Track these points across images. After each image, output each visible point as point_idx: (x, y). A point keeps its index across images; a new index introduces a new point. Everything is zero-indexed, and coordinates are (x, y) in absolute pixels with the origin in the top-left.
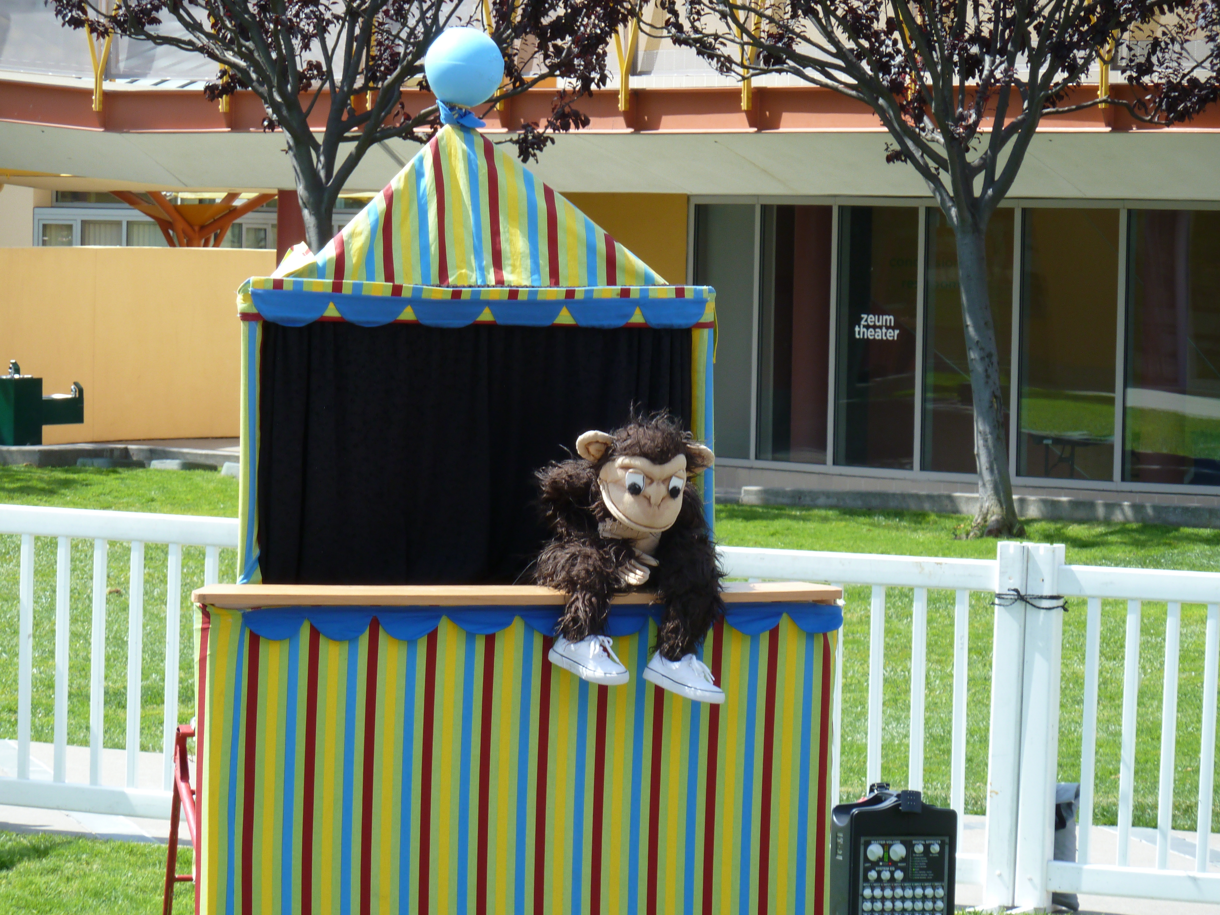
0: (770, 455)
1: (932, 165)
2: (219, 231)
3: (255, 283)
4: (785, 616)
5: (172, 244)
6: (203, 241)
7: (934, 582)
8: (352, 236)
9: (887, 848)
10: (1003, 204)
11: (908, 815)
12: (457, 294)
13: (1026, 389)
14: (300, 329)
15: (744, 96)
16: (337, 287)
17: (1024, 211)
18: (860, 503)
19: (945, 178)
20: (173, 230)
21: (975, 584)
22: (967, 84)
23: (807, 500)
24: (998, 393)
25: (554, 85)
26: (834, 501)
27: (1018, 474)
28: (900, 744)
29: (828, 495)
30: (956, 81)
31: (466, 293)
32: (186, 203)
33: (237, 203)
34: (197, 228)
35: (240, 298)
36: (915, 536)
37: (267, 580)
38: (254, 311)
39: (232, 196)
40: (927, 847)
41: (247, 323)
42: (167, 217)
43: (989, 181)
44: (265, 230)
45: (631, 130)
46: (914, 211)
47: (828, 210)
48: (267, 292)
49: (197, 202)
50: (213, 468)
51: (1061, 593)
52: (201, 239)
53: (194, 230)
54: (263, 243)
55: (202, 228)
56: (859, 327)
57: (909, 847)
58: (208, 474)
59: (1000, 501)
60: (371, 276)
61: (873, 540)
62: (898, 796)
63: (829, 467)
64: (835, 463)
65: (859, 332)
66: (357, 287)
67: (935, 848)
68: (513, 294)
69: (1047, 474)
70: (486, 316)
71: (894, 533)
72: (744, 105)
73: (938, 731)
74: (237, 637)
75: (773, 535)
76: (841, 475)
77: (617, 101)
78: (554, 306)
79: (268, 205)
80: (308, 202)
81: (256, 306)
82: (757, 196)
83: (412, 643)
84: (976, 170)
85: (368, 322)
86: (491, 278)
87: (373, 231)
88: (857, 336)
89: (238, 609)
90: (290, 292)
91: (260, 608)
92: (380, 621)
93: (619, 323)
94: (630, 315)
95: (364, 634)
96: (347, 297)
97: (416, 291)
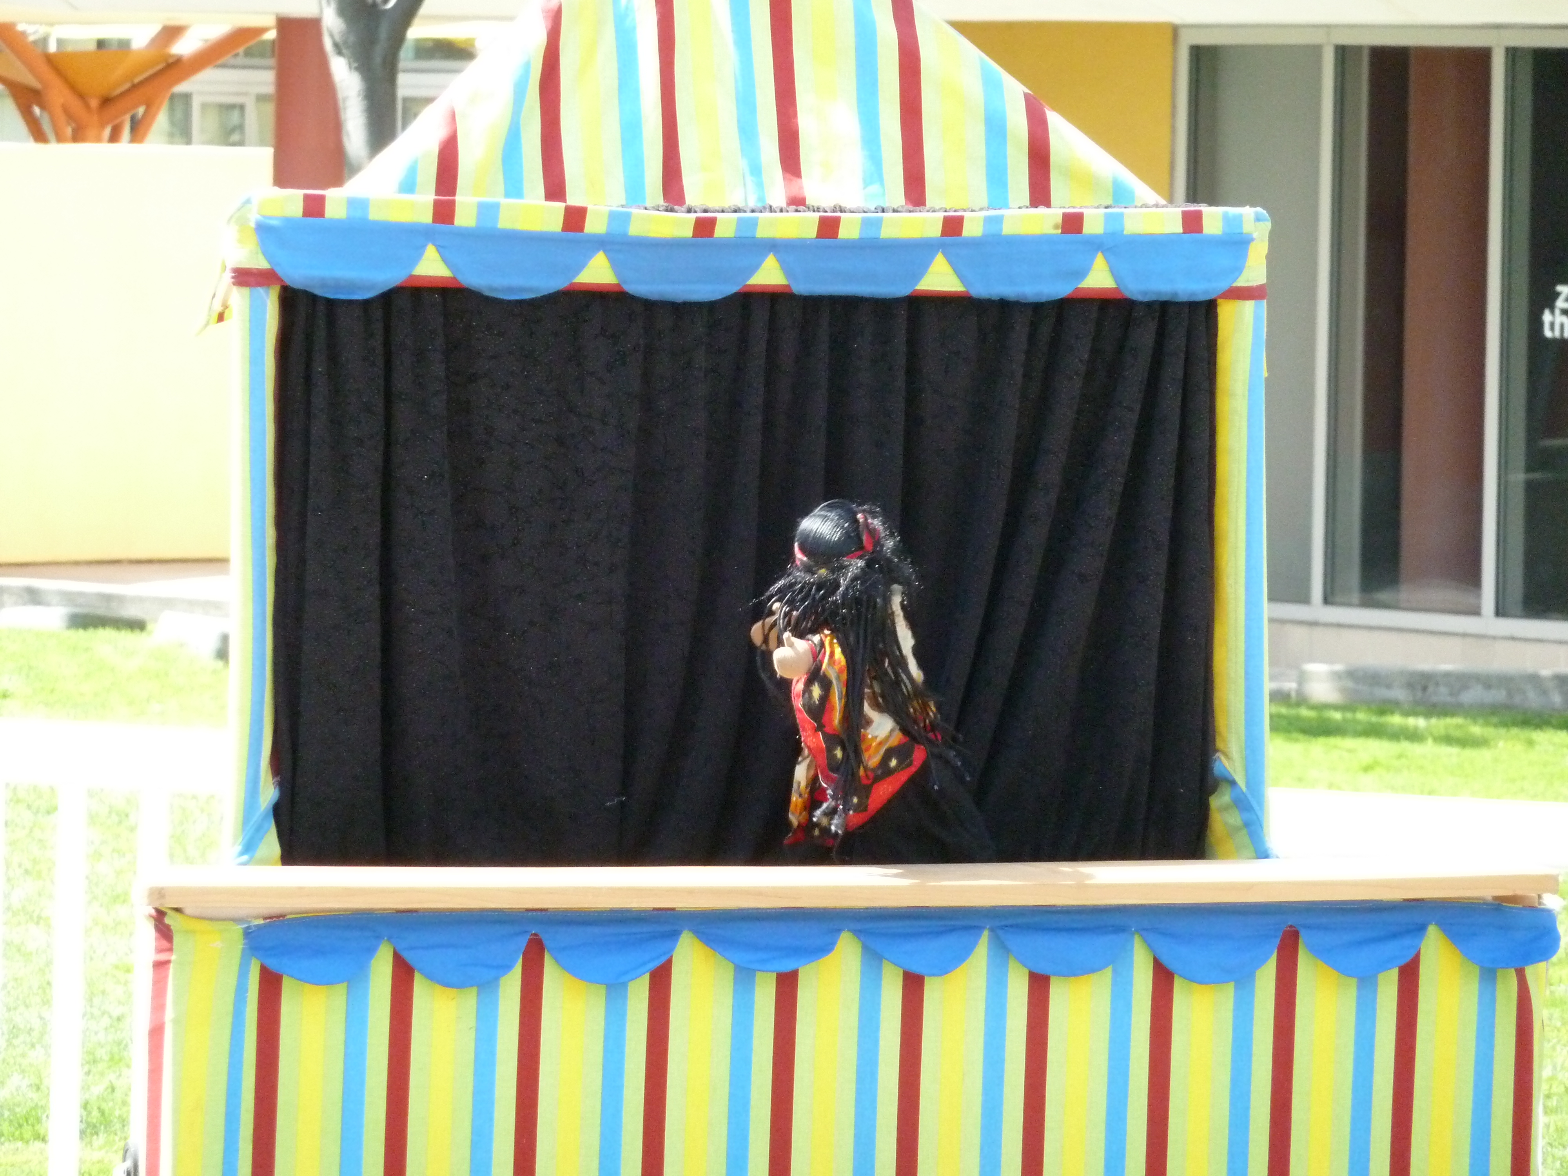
0: (1356, 597)
2: (141, 110)
3: (265, 202)
4: (1433, 931)
5: (39, 135)
6: (107, 131)
8: (472, 100)
12: (704, 227)
14: (366, 304)
16: (443, 211)
20: (43, 107)
23: (1442, 694)
26: (1499, 695)
29: (1487, 681)
31: (725, 225)
32: (70, 49)
33: (184, 47)
34: (94, 103)
35: (231, 234)
37: (291, 856)
38: (261, 263)
39: (172, 32)
41: (246, 291)
42: (30, 80)
44: (242, 107)
47: (1481, 57)
48: (289, 221)
49: (92, 47)
52: (102, 126)
53: (87, 106)
54: (235, 137)
55: (106, 101)
56: (1552, 312)
60: (514, 189)
63: (1488, 622)
64: (1500, 612)
65: (1552, 325)
66: (487, 210)
68: (828, 226)
70: (770, 274)
74: (232, 980)
75: (1367, 769)
76: (1513, 638)
79: (248, 53)
80: (345, 43)
81: (267, 254)
82: (1328, 28)
83: (615, 988)
85: (510, 289)
86: (778, 193)
87: (518, 93)
88: (1548, 334)
89: (236, 920)
90: (339, 221)
91: (283, 916)
92: (547, 943)
93: (1060, 290)
94: (1083, 273)
95: (510, 974)
96: (466, 234)
97: (619, 218)
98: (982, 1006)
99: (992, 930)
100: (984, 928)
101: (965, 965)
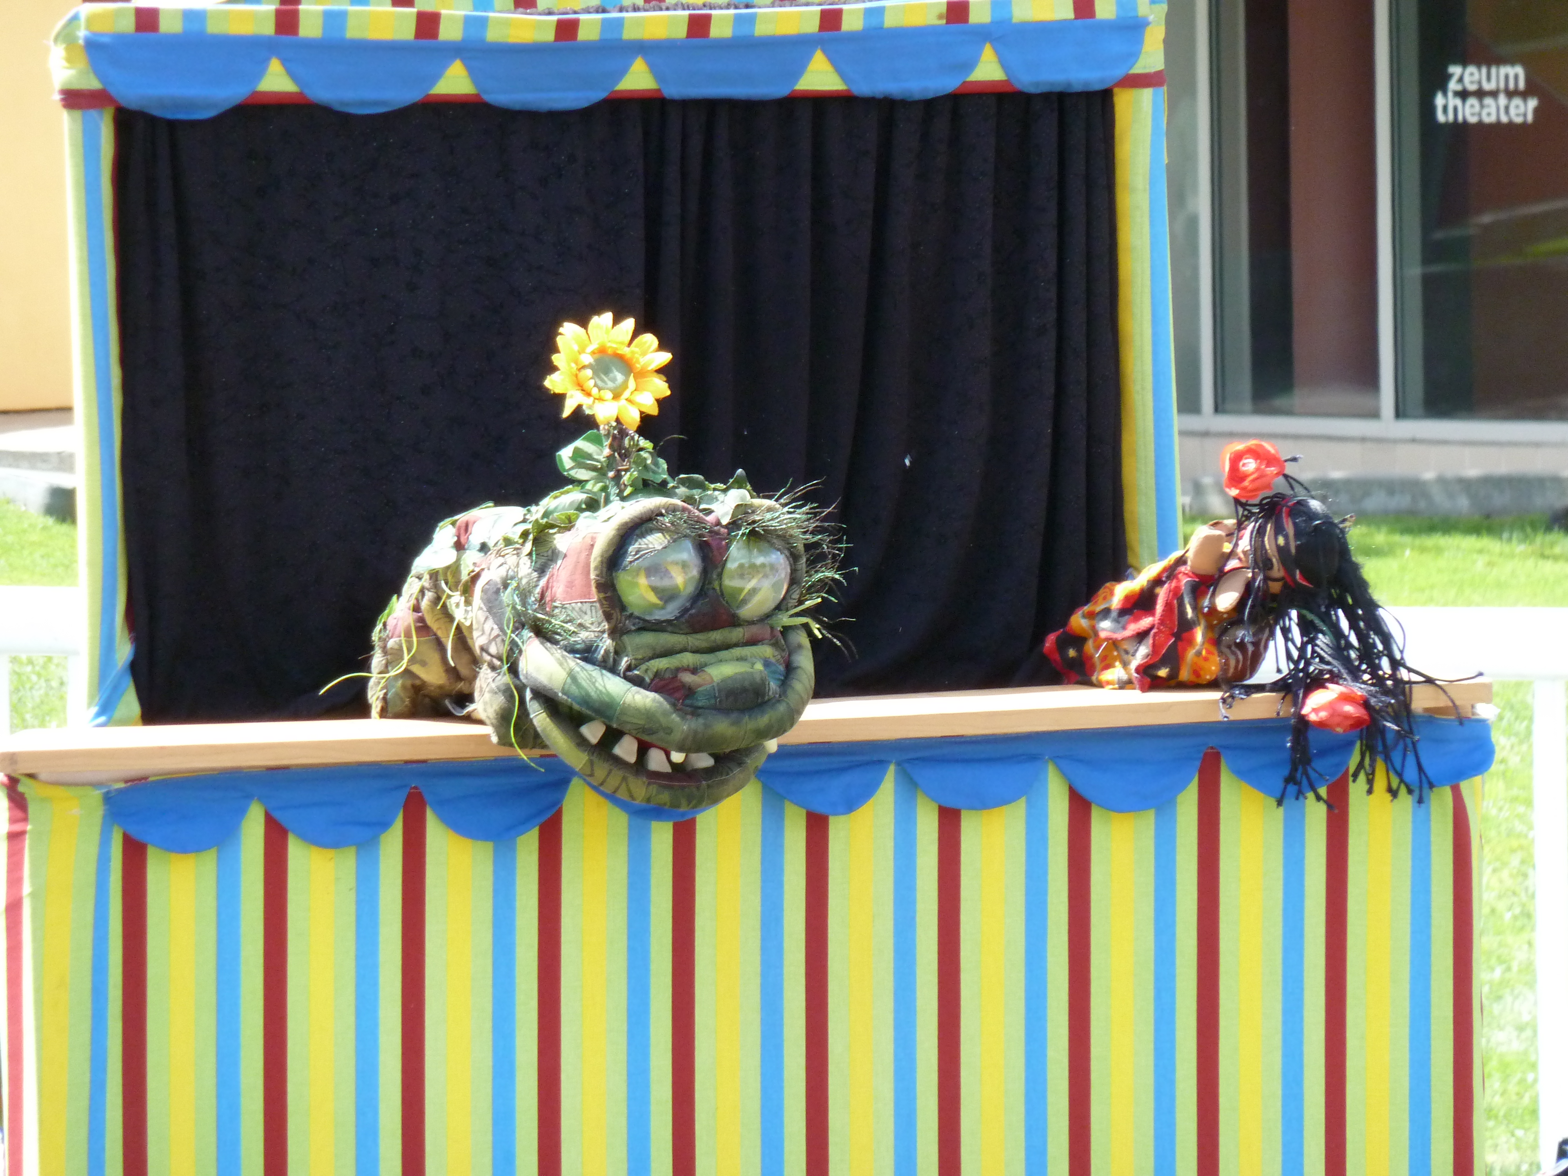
0: (1248, 404)
3: (91, 22)
12: (567, 29)
14: (207, 124)
16: (287, 21)
18: (1464, 502)
26: (1403, 501)
29: (1391, 486)
31: (590, 28)
35: (57, 55)
37: (151, 714)
38: (94, 84)
41: (78, 114)
48: (122, 38)
63: (1388, 425)
64: (1400, 413)
66: (334, 19)
68: (698, 24)
70: (639, 78)
74: (92, 850)
76: (1414, 441)
81: (99, 75)
83: (502, 844)
85: (363, 103)
89: (95, 785)
90: (175, 36)
91: (146, 778)
92: (427, 797)
93: (950, 84)
94: (971, 64)
95: (390, 830)
96: (311, 45)
97: (475, 24)
98: (890, 844)
99: (899, 764)
100: (889, 762)
101: (871, 802)
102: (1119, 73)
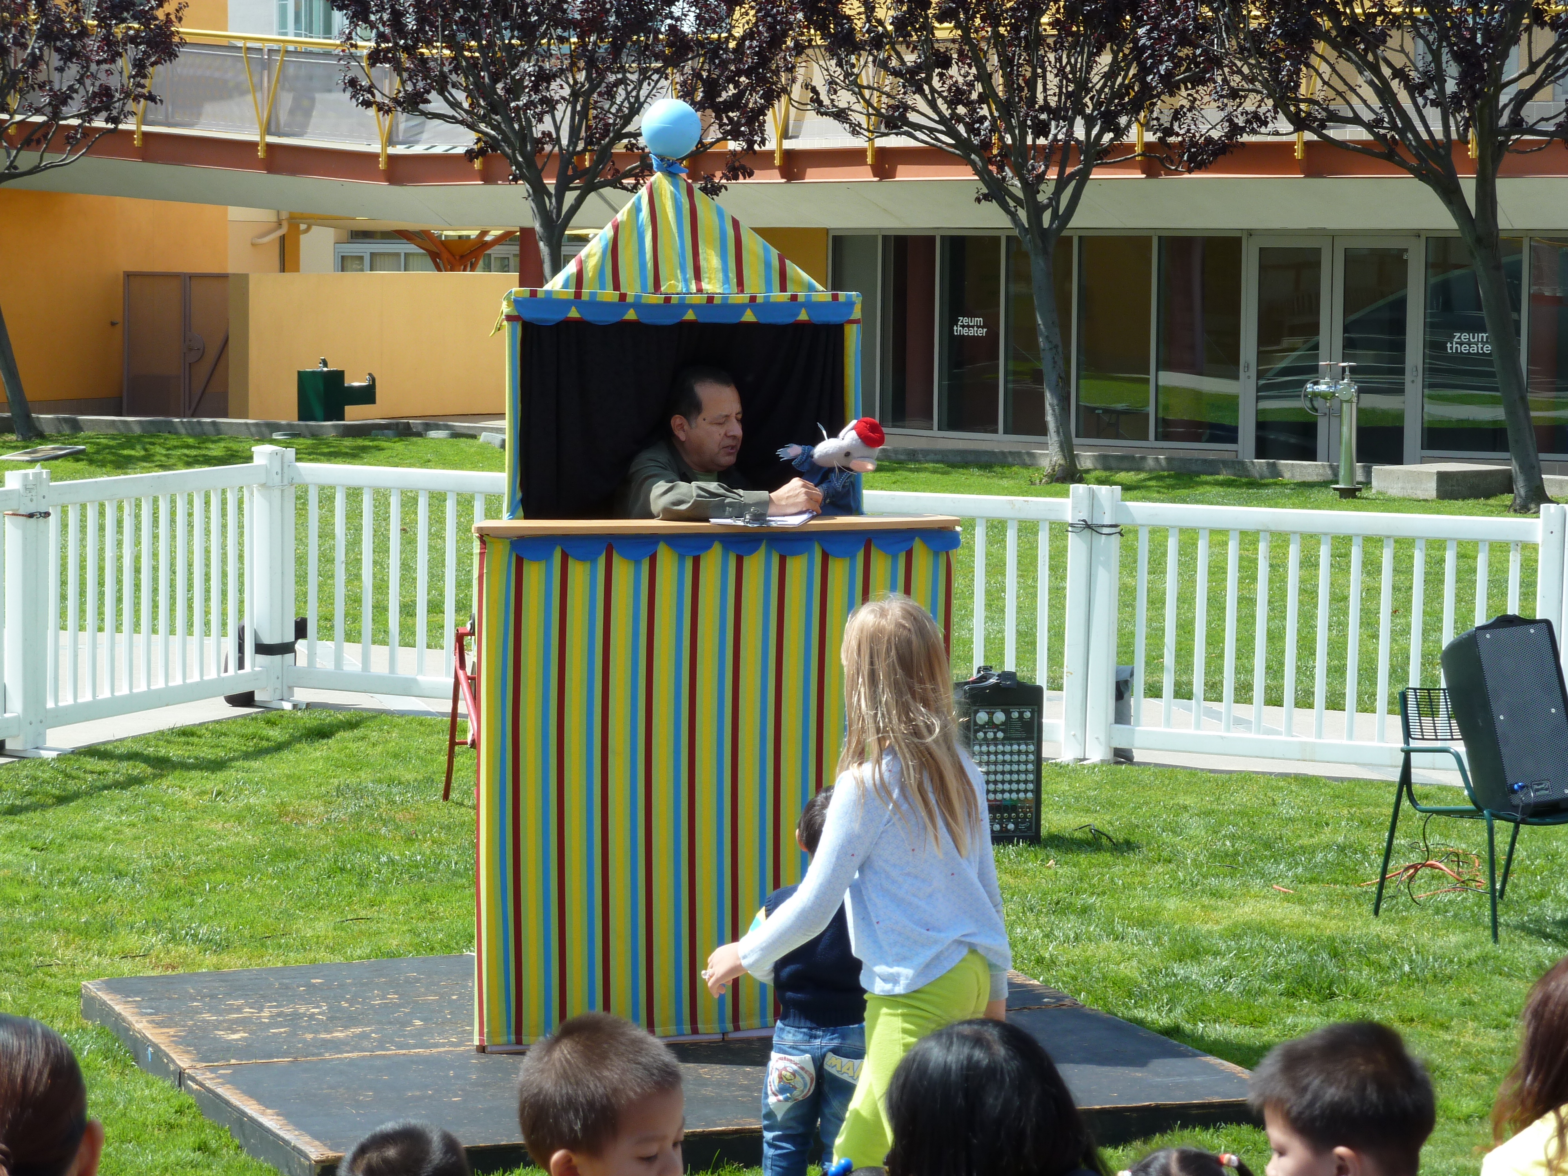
0: (891, 424)
1: (1012, 204)
2: (474, 260)
3: (516, 292)
4: (917, 540)
5: (439, 270)
6: (462, 267)
7: (1023, 515)
8: (588, 256)
9: (991, 714)
10: (1065, 233)
11: (1007, 689)
12: (668, 300)
13: (1083, 373)
14: (550, 327)
15: (869, 154)
16: (578, 295)
17: (1080, 238)
18: (959, 459)
19: (1022, 214)
20: (439, 259)
21: (1053, 517)
22: (1038, 142)
24: (1063, 375)
25: (726, 147)
26: (939, 457)
27: (1077, 436)
28: (995, 638)
29: (936, 452)
30: (1029, 141)
31: (675, 300)
32: (448, 239)
33: (488, 238)
34: (457, 258)
35: (505, 303)
36: (1001, 482)
37: (527, 517)
38: (516, 313)
39: (484, 233)
40: (1021, 714)
41: (510, 323)
42: (436, 250)
43: (1055, 215)
44: (508, 259)
45: (784, 180)
46: (997, 239)
47: (932, 239)
48: (525, 299)
49: (457, 238)
50: (474, 437)
51: (1118, 523)
53: (455, 259)
54: (506, 269)
55: (462, 257)
57: (1008, 714)
58: (470, 441)
59: (1064, 456)
60: (603, 287)
61: (970, 486)
62: (999, 676)
63: (935, 432)
64: (940, 429)
66: (593, 294)
67: (1028, 715)
68: (710, 299)
69: (1098, 436)
70: (690, 316)
71: (985, 480)
72: (869, 160)
73: (1023, 628)
74: (507, 559)
76: (944, 438)
77: (774, 158)
78: (741, 308)
79: (512, 240)
80: (543, 236)
81: (518, 311)
82: (880, 229)
83: (638, 562)
84: (1046, 207)
85: (601, 321)
86: (693, 288)
87: (604, 253)
88: (955, 334)
89: (508, 538)
90: (541, 298)
91: (524, 536)
92: (614, 546)
93: (791, 320)
94: (798, 315)
95: (601, 557)
96: (585, 302)
97: (637, 297)
98: (763, 567)
99: (767, 541)
100: (764, 540)
101: (757, 553)
102: (846, 319)
